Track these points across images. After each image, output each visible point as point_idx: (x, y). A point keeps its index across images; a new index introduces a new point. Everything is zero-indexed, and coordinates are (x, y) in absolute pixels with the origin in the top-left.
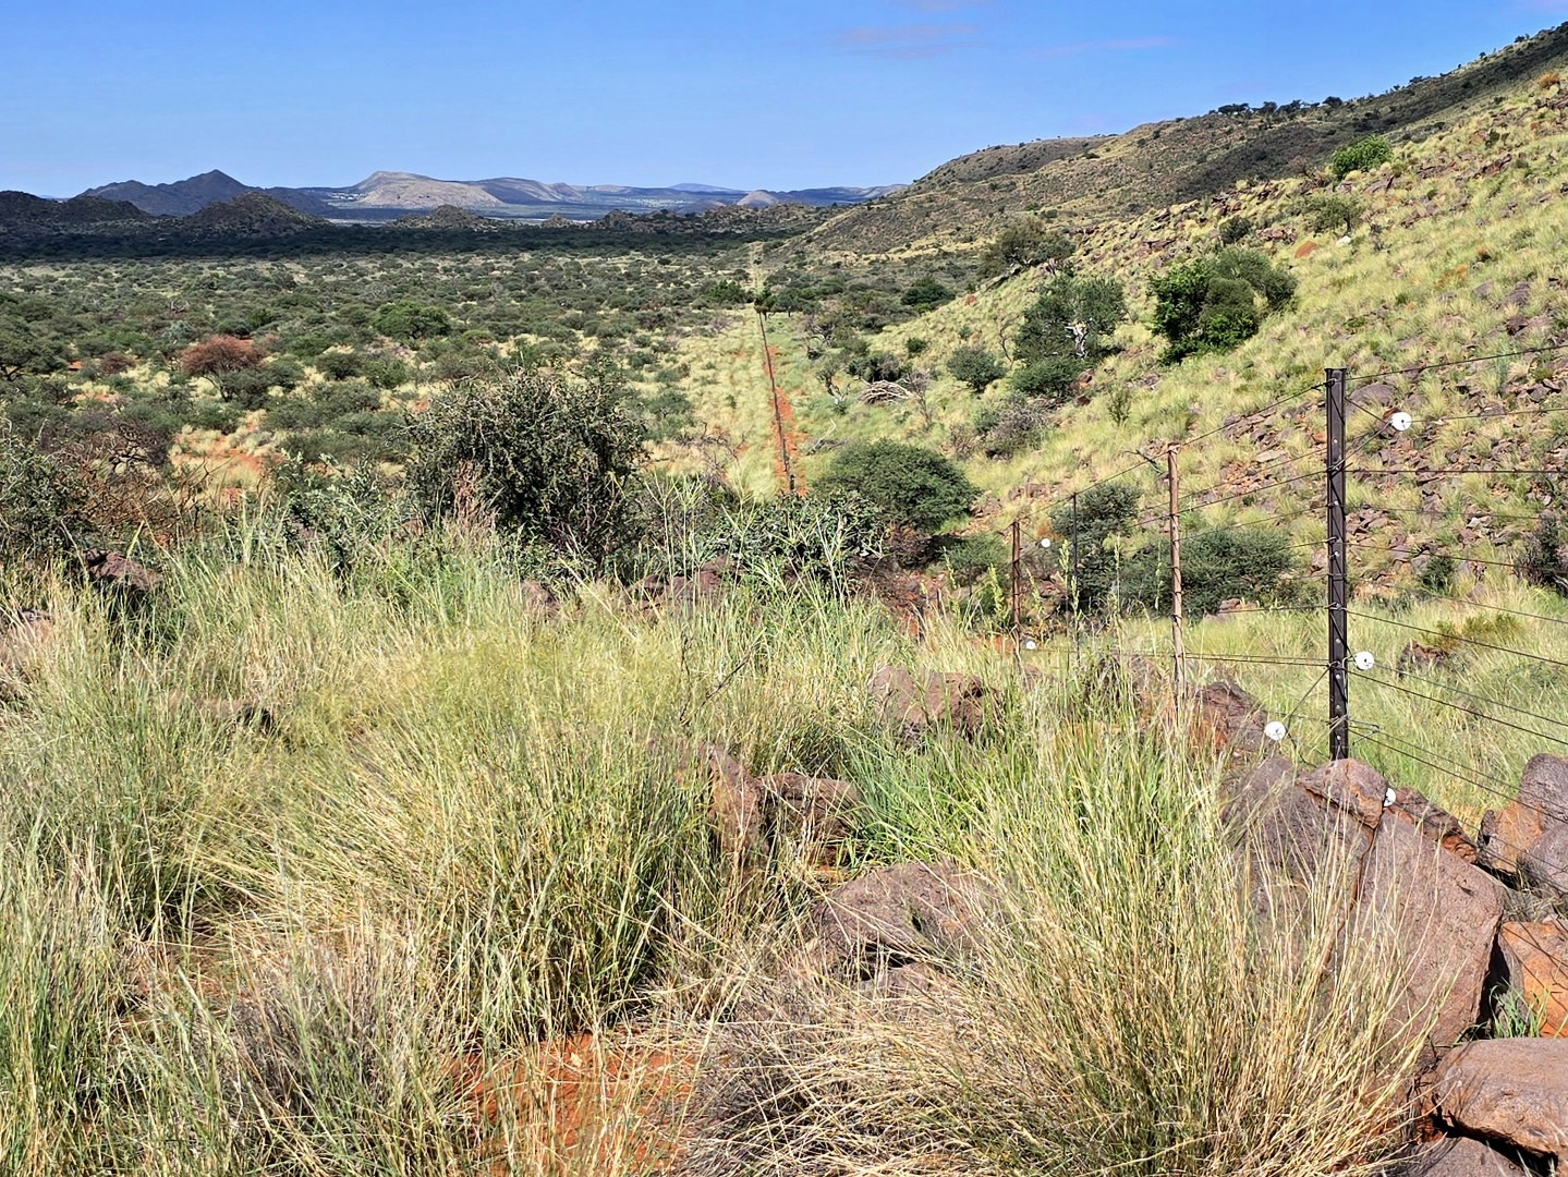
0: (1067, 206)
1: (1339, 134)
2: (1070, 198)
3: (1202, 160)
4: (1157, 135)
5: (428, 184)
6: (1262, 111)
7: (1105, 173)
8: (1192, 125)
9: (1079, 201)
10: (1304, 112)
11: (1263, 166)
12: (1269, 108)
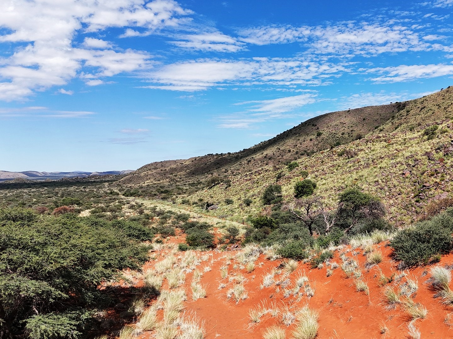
0: (179, 173)
1: (232, 159)
2: (179, 172)
3: (206, 164)
4: (195, 160)
5: (9, 173)
6: (216, 155)
7: (186, 167)
8: (202, 158)
9: (181, 173)
10: (224, 155)
11: (218, 165)
12: (217, 154)
